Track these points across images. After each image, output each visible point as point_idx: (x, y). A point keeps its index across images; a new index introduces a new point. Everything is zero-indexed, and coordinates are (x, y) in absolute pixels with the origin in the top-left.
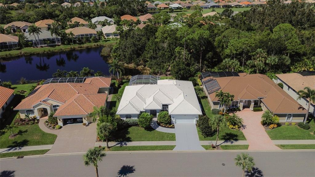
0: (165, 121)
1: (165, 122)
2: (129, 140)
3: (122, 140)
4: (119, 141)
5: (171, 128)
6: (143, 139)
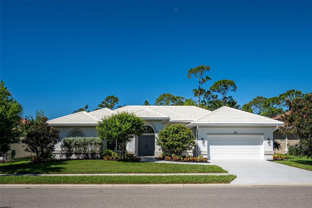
5: (198, 162)
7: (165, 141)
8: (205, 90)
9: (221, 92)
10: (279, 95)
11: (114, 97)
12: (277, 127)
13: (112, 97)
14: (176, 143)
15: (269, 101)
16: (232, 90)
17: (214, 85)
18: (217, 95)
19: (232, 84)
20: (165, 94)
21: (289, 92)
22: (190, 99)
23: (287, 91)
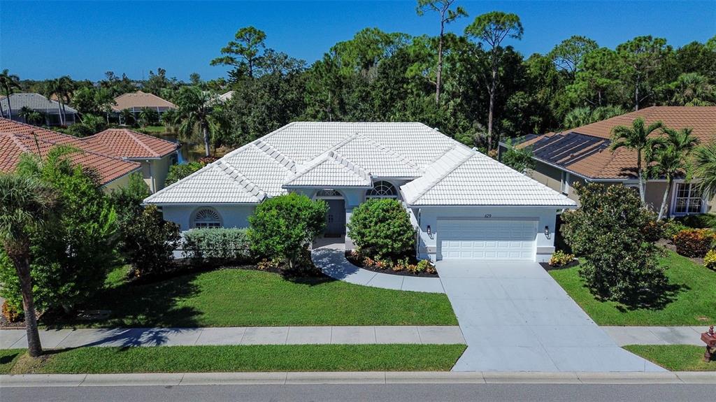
0: (386, 237)
1: (388, 241)
2: (187, 320)
3: (142, 323)
4: (123, 326)
5: (417, 274)
6: (267, 317)
7: (363, 235)
8: (454, 35)
9: (490, 40)
10: (616, 46)
11: (255, 31)
12: (563, 210)
13: (252, 31)
14: (381, 241)
15: (593, 58)
16: (513, 36)
17: (474, 25)
18: (480, 43)
19: (515, 20)
20: (367, 30)
21: (640, 41)
22: (424, 36)
23: (636, 39)
